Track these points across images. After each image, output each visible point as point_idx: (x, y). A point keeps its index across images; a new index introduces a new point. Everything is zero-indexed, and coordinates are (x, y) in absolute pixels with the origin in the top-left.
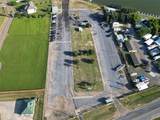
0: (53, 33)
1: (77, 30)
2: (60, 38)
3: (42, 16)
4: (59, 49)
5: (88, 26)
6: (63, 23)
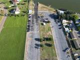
1: (43, 24)
2: (33, 30)
3: (23, 16)
4: (32, 37)
5: (48, 22)
6: (35, 20)
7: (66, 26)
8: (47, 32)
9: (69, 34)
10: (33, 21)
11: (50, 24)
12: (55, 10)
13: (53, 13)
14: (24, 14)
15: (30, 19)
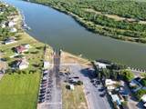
0: (42, 91)
1: (68, 88)
3: (33, 72)
5: (79, 83)
6: (54, 79)
7: (114, 92)
8: (78, 103)
9: (121, 106)
10: (51, 81)
11: (83, 86)
12: (89, 62)
13: (87, 67)
14: (34, 68)
15: (45, 78)
